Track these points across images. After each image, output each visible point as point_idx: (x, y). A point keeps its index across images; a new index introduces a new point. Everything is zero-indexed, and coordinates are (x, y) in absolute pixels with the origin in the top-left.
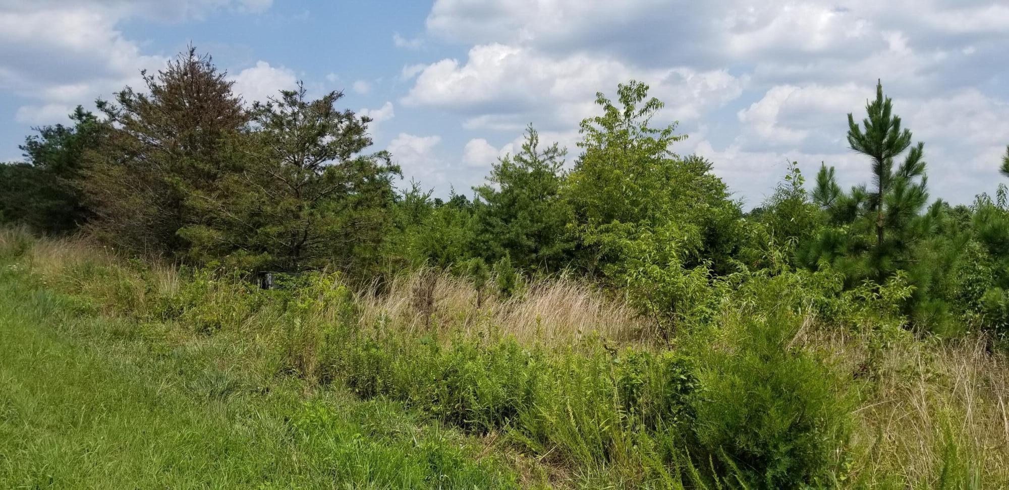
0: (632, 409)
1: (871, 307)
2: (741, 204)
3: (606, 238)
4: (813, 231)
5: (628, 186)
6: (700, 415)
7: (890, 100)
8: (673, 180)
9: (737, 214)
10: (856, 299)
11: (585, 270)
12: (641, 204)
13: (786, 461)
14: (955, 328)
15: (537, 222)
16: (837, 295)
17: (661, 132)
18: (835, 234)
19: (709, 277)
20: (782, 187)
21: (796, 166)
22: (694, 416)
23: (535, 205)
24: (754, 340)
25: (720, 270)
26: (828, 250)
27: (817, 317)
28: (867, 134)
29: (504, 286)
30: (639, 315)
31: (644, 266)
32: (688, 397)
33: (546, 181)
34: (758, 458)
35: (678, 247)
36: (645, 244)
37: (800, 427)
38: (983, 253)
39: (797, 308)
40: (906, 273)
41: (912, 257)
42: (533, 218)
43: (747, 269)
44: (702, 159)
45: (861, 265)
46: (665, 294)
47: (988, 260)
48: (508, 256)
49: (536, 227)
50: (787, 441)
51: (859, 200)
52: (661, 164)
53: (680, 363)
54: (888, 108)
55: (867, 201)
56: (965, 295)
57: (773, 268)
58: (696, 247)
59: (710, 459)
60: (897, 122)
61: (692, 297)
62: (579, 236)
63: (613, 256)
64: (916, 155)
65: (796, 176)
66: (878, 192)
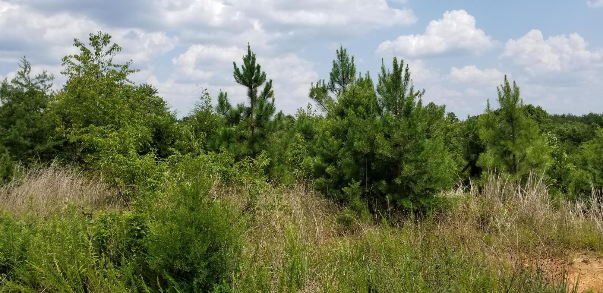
0: (103, 254)
1: (249, 171)
2: (176, 114)
3: (85, 137)
4: (218, 129)
5: (101, 102)
6: (150, 251)
7: (255, 55)
8: (131, 98)
9: (174, 120)
10: (241, 167)
11: (70, 160)
12: (110, 114)
13: (205, 272)
14: (291, 179)
15: (32, 127)
16: (232, 165)
17: (122, 67)
18: (229, 130)
19: (156, 160)
20: (199, 104)
21: (207, 91)
22: (146, 253)
23: (30, 115)
24: (185, 199)
25: (162, 155)
26: (225, 140)
27: (221, 179)
28: (244, 74)
29: (4, 174)
30: (110, 188)
31: (112, 155)
32: (142, 241)
33: (38, 98)
34: (188, 273)
35: (135, 141)
36: (112, 140)
37: (214, 249)
38: (301, 139)
39: (209, 175)
40: (267, 151)
41: (269, 142)
42: (28, 124)
43: (180, 153)
44: (151, 86)
45: (243, 148)
46: (128, 172)
47: (304, 143)
48: (7, 153)
49: (31, 131)
50: (206, 258)
51: (241, 112)
52: (122, 88)
53: (135, 219)
54: (254, 59)
55: (245, 112)
56: (294, 161)
57: (195, 152)
58: (149, 141)
59: (157, 279)
60: (259, 67)
61: (146, 173)
62: (66, 136)
63: (92, 149)
64: (269, 86)
65: (207, 97)
66: (251, 107)
